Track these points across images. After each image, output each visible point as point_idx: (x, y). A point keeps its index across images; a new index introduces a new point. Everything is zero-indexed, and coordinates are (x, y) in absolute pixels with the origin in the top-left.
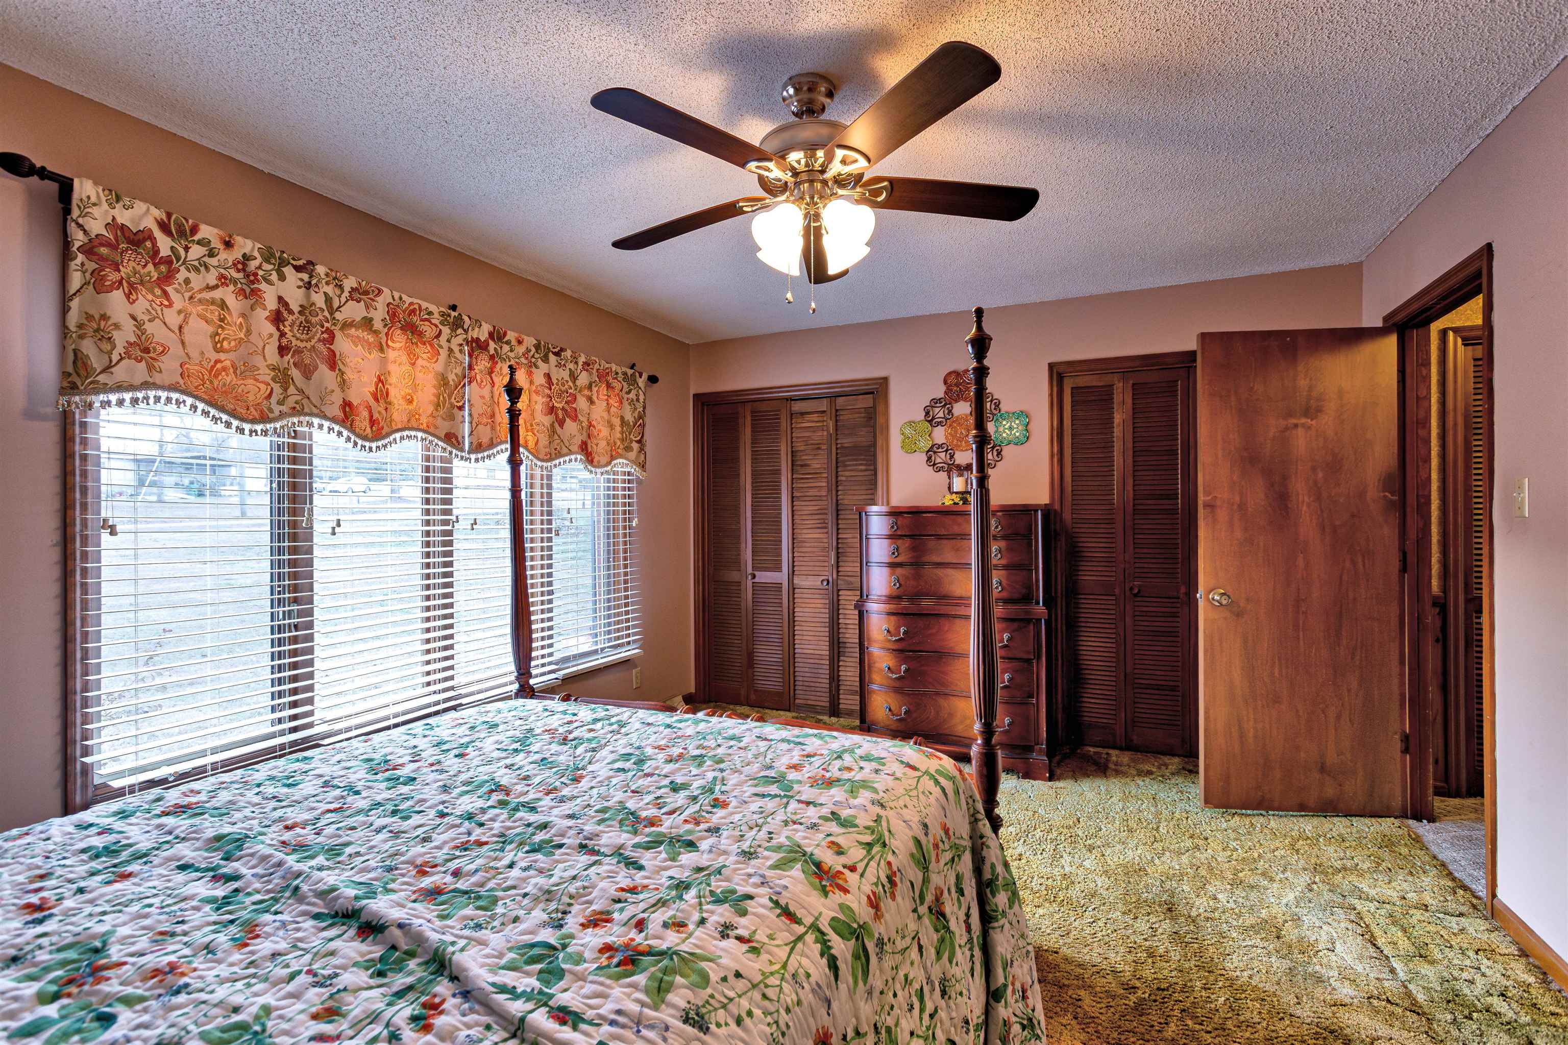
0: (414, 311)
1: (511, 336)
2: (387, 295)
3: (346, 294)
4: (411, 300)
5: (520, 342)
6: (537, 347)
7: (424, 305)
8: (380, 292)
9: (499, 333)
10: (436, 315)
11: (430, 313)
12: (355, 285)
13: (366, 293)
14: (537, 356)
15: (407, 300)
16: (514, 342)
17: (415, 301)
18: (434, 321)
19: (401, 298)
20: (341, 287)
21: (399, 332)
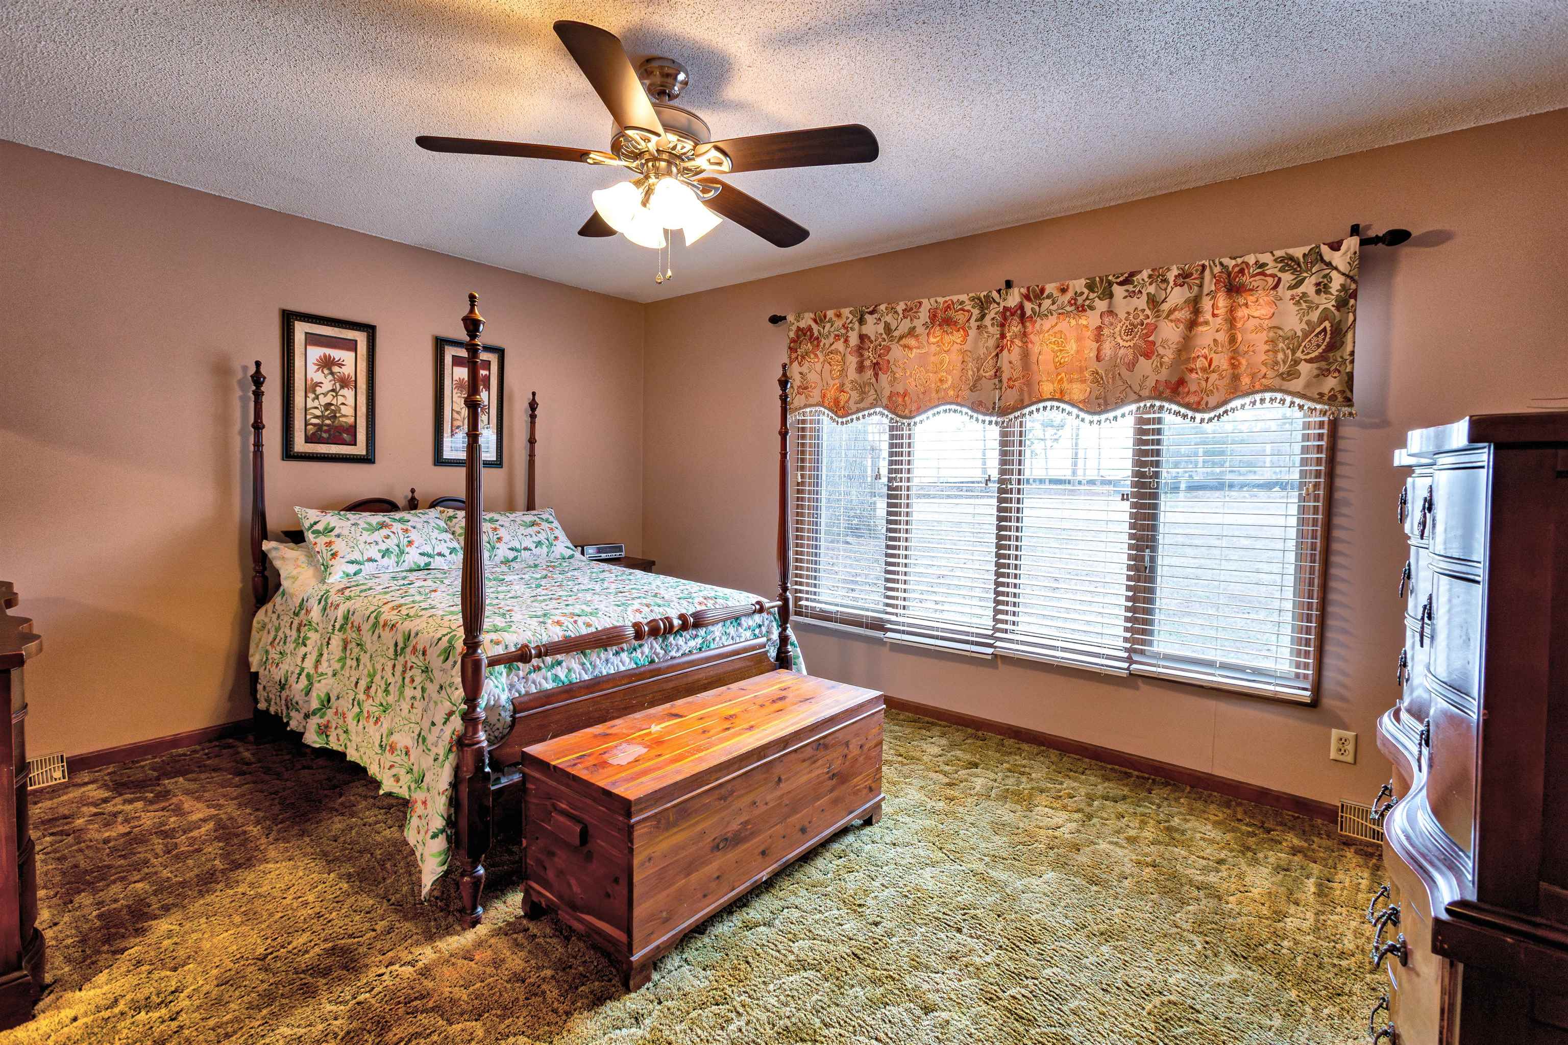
0: (949, 307)
1: (1050, 288)
2: (926, 305)
3: (901, 316)
4: (944, 299)
5: (1064, 291)
6: (1091, 287)
7: (955, 298)
8: (920, 303)
9: (1034, 291)
10: (967, 302)
11: (962, 303)
12: (904, 307)
13: (911, 309)
14: (1092, 296)
15: (941, 300)
16: (1056, 294)
17: (947, 298)
18: (966, 308)
19: (936, 302)
20: (896, 312)
21: (938, 328)
